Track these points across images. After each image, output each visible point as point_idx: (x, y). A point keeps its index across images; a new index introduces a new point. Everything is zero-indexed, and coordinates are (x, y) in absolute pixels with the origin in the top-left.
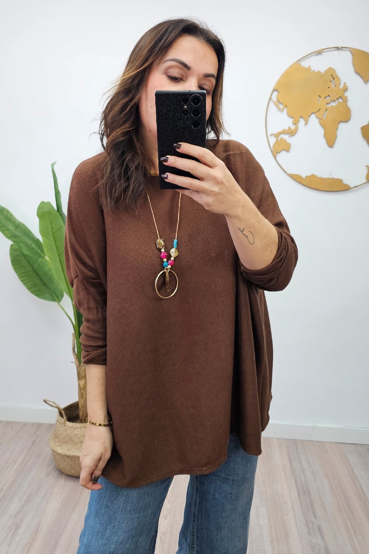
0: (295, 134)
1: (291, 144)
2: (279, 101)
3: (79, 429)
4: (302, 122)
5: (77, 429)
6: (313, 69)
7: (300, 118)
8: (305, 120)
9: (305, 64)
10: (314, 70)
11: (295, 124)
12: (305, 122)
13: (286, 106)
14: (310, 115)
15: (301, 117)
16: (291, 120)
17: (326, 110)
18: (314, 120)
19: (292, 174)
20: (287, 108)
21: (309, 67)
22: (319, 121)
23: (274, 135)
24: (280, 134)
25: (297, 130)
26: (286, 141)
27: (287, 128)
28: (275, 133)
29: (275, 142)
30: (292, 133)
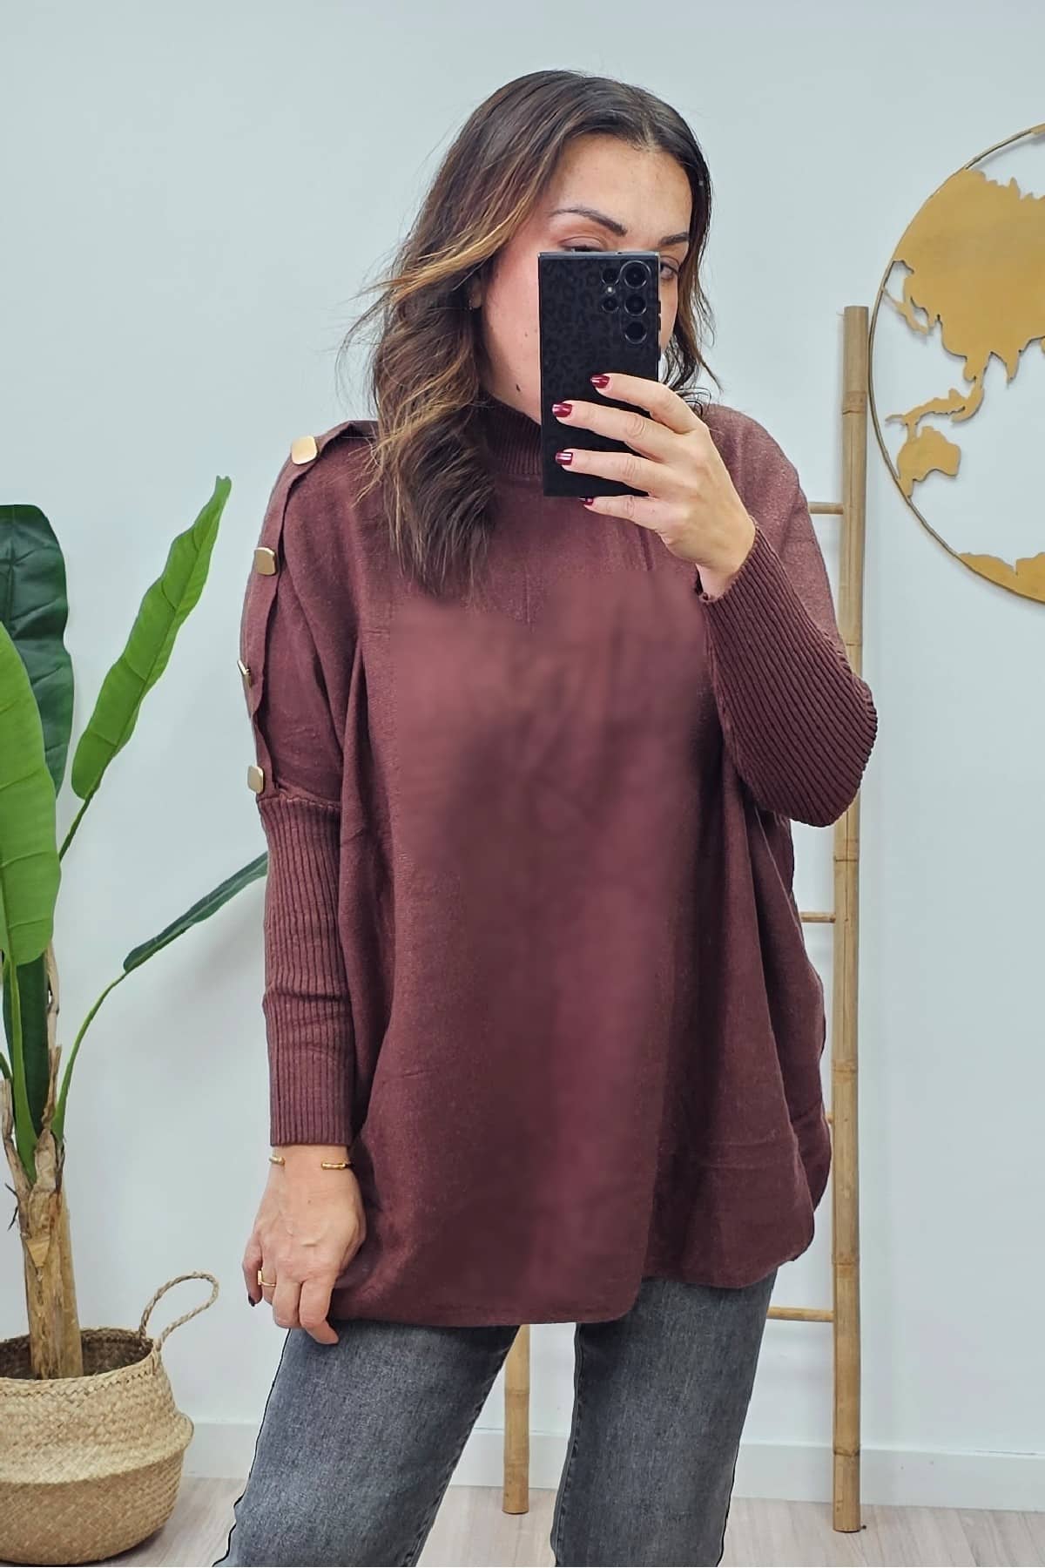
0: (973, 414)
1: (964, 448)
2: (915, 300)
3: (23, 1400)
4: (997, 372)
5: (14, 1398)
6: (1025, 189)
7: (990, 358)
8: (1006, 364)
9: (999, 172)
10: (1031, 195)
11: (973, 378)
12: (1008, 372)
13: (939, 316)
14: (1022, 349)
15: (992, 353)
16: (958, 367)
18: (1036, 365)
19: (969, 554)
20: (941, 324)
21: (1013, 181)
23: (900, 419)
24: (922, 417)
25: (982, 399)
26: (943, 439)
27: (945, 396)
28: (904, 414)
29: (905, 445)
30: (963, 411)
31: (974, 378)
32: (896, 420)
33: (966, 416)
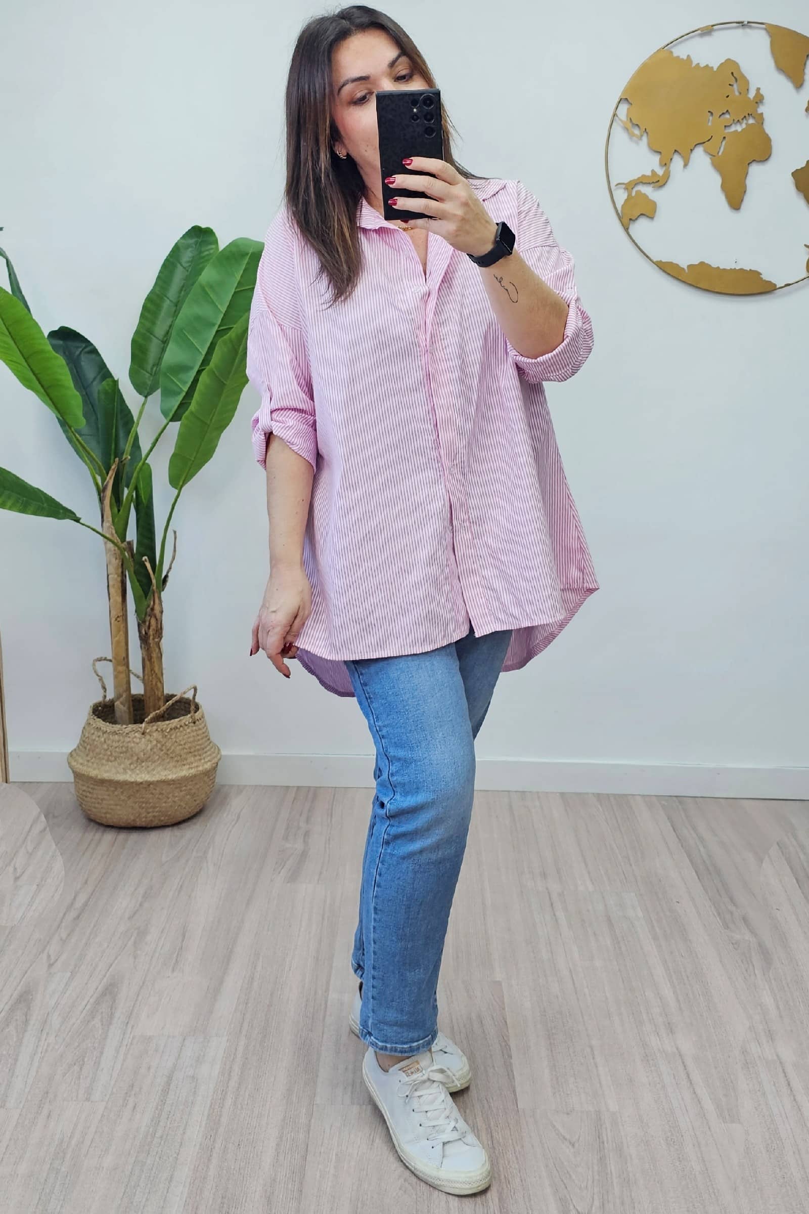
0: (664, 184)
2: (632, 119)
4: (677, 161)
6: (695, 61)
7: (674, 153)
8: (683, 157)
9: (681, 52)
10: (698, 64)
12: (684, 162)
13: (646, 130)
14: (692, 148)
15: (676, 151)
16: (656, 158)
17: (724, 138)
18: (700, 157)
19: (661, 262)
20: (647, 133)
21: (689, 56)
22: (711, 158)
23: (624, 186)
24: (636, 184)
25: (669, 176)
26: (648, 197)
27: (649, 173)
28: (626, 182)
29: (626, 201)
30: (659, 182)
31: (665, 164)
32: (619, 186)
33: (661, 185)
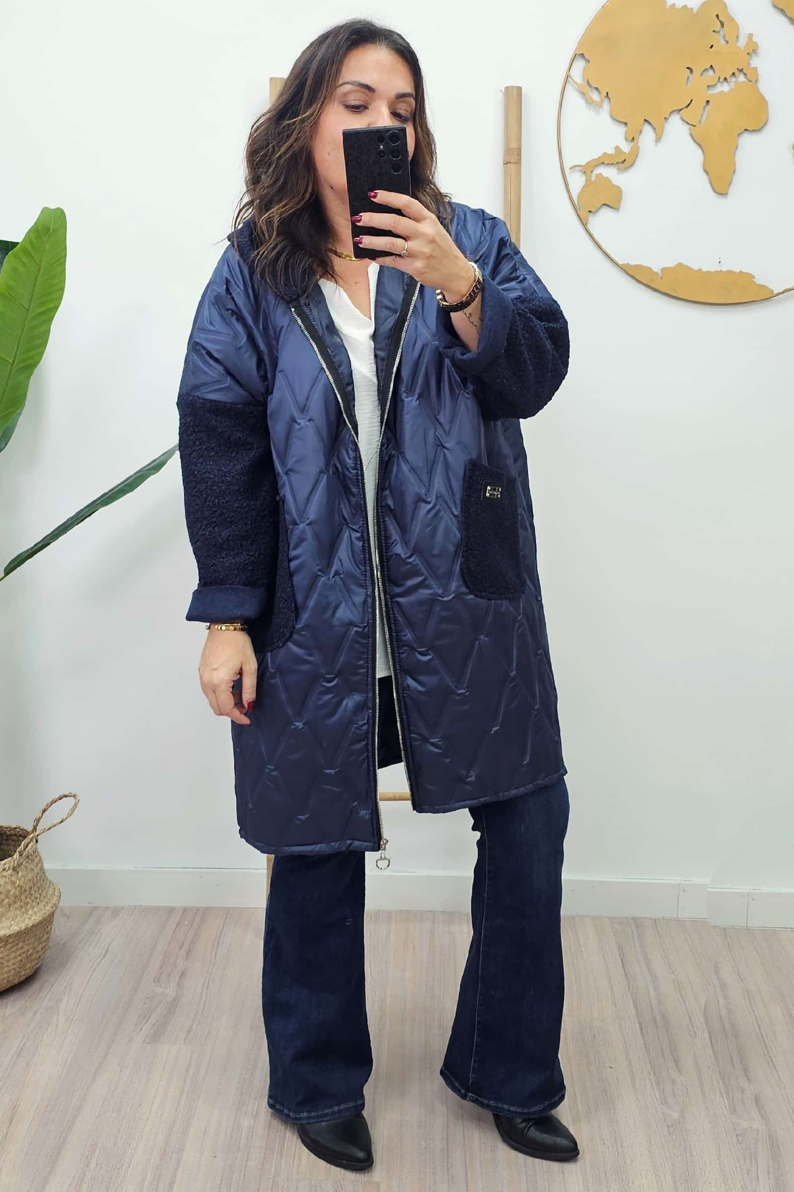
0: (631, 166)
2: (590, 83)
4: (648, 134)
7: (643, 124)
11: (632, 138)
12: (656, 133)
13: (607, 94)
14: (666, 116)
15: (646, 121)
16: (620, 130)
18: (676, 129)
19: (628, 264)
20: (609, 99)
22: (689, 129)
23: (581, 168)
24: (595, 166)
25: (638, 154)
26: (611, 182)
27: (612, 151)
28: (583, 164)
29: (584, 186)
30: (625, 162)
32: (577, 168)
33: (628, 166)
